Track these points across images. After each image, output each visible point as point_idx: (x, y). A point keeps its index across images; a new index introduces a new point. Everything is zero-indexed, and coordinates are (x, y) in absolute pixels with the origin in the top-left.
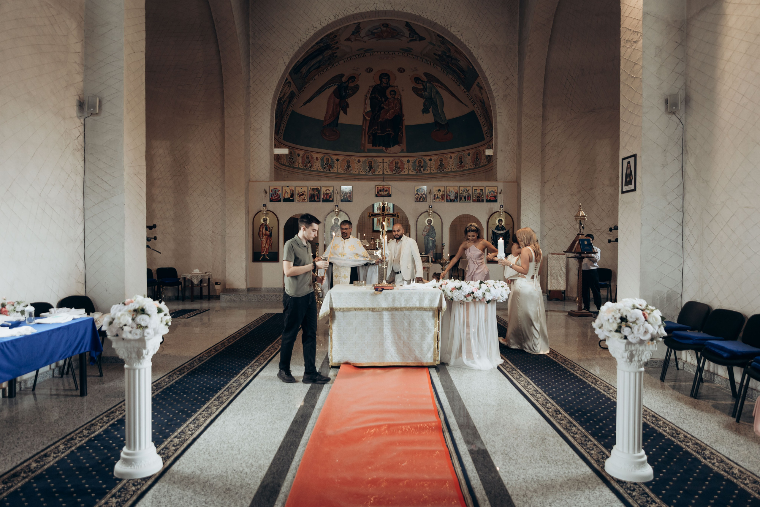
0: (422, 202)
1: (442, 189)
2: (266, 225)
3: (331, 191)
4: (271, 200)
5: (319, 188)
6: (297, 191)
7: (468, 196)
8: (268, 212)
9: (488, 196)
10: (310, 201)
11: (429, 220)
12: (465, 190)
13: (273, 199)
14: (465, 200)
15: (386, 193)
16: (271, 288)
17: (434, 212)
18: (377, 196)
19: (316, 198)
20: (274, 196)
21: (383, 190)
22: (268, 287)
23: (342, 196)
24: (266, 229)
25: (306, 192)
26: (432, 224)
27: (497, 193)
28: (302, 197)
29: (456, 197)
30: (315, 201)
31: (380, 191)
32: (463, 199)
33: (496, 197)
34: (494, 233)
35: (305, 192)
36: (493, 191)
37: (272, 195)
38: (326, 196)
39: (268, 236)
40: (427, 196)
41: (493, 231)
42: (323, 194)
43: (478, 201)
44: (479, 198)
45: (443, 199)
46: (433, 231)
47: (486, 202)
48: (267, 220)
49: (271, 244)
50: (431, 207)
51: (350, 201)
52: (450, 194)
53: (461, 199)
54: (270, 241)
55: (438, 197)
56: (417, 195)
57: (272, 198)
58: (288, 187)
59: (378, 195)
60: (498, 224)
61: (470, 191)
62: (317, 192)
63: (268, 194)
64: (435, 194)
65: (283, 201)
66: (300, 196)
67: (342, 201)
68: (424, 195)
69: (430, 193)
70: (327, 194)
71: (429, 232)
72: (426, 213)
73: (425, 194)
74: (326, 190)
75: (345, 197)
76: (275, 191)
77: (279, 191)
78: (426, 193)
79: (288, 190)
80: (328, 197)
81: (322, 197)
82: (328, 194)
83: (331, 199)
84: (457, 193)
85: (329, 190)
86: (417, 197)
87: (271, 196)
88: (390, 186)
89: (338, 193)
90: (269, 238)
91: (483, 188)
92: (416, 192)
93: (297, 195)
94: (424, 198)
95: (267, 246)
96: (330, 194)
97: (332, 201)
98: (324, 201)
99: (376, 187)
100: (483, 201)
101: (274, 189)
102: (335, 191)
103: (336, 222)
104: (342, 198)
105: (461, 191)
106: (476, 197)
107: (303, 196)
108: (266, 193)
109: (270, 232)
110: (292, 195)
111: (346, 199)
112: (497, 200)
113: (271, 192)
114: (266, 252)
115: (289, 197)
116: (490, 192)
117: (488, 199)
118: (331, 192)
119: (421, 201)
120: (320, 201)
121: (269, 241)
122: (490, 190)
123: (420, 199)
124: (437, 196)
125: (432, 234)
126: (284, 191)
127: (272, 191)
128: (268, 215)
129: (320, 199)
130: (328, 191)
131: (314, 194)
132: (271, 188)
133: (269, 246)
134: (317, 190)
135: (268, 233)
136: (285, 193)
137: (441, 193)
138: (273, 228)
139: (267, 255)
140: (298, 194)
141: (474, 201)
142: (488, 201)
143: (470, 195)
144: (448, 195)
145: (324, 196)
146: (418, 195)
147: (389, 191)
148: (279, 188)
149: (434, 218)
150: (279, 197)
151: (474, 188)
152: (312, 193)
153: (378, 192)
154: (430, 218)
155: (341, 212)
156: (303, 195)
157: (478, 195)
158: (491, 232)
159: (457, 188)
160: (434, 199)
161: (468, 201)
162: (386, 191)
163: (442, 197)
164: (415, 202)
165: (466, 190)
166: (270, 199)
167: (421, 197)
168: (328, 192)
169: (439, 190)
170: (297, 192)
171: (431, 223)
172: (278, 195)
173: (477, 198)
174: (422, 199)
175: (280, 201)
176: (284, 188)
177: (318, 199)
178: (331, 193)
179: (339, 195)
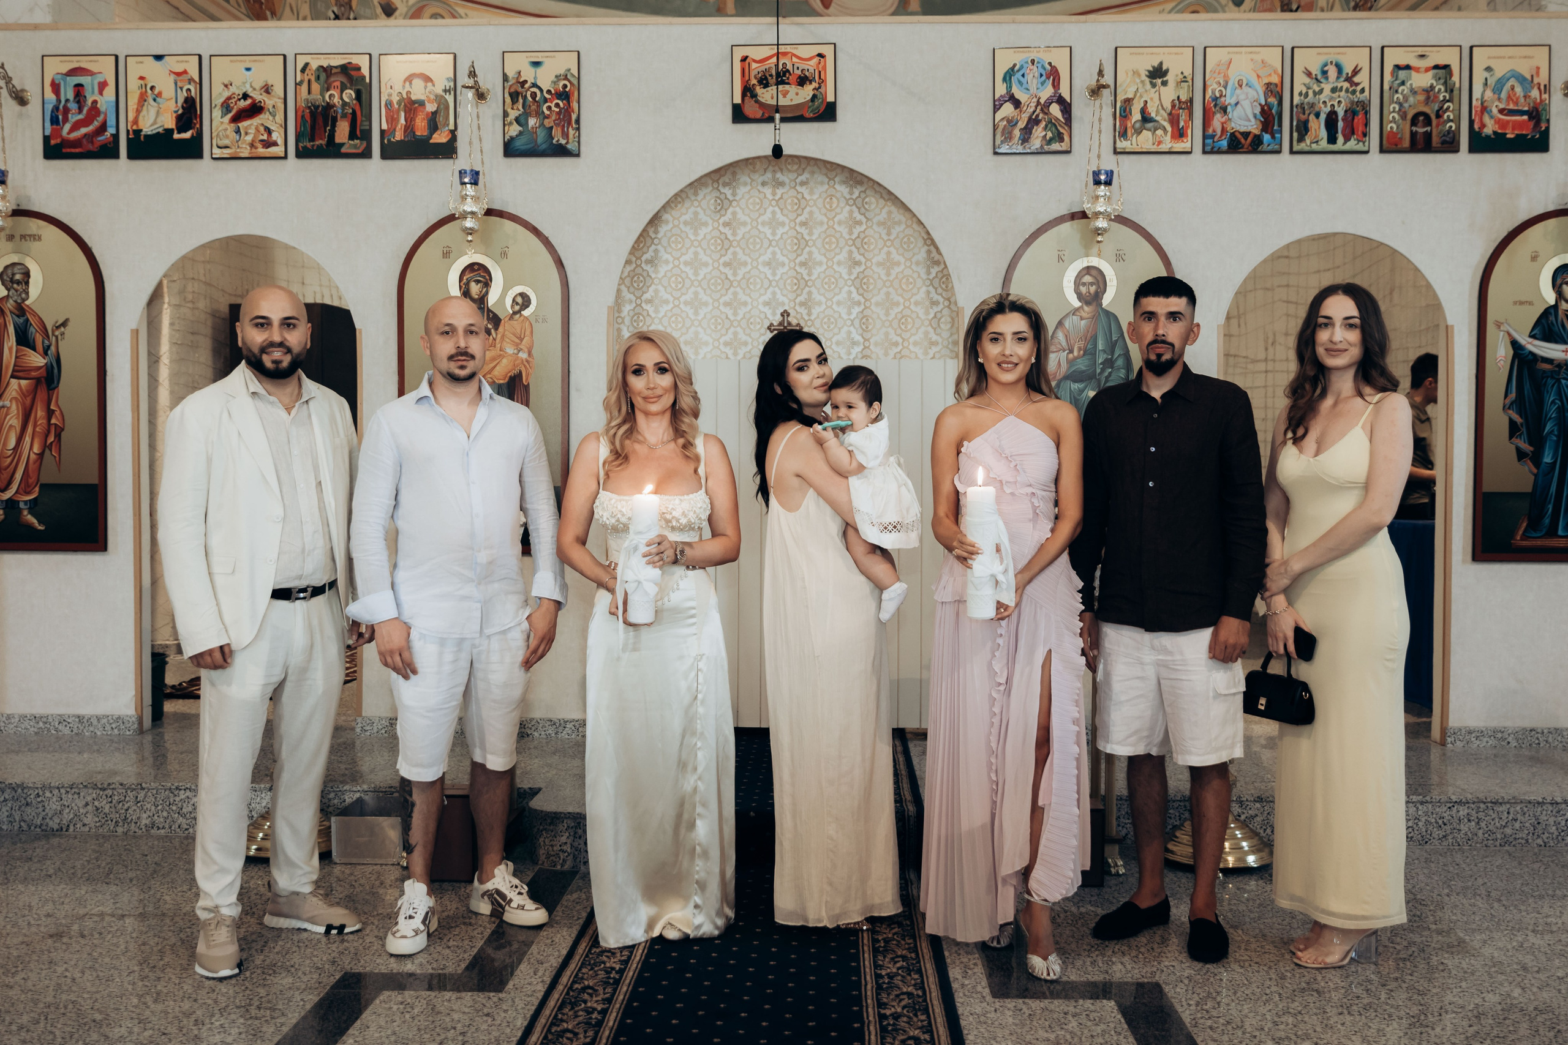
0: (1040, 152)
1: (1178, 64)
2: (21, 310)
3: (441, 83)
4: (54, 150)
5: (363, 62)
6: (218, 88)
7: (1351, 113)
8: (34, 226)
9: (1484, 109)
10: (301, 154)
11: (1088, 270)
12: (1332, 72)
13: (66, 143)
14: (1332, 140)
15: (796, 96)
16: (63, 720)
17: (1121, 220)
18: (739, 115)
19: (342, 130)
20: (74, 118)
21: (782, 77)
22: (39, 710)
23: (513, 114)
24: (24, 339)
25: (278, 90)
26: (1107, 300)
27: (1547, 89)
28: (250, 125)
29: (1269, 119)
30: (332, 151)
31: (764, 82)
32: (1318, 128)
33: (1537, 115)
34: (1522, 359)
35: (267, 89)
36: (1521, 79)
37: (57, 117)
38: (410, 120)
39: (38, 380)
40: (1076, 111)
41: (1515, 344)
42: (389, 104)
43: (1421, 144)
44: (1428, 121)
45: (1180, 134)
46: (1112, 346)
47: (1473, 149)
48: (27, 274)
49: (53, 437)
50: (1103, 179)
51: (562, 151)
52: (1229, 100)
53: (1303, 129)
54: (50, 413)
55: (1146, 119)
56: (1008, 109)
57: (56, 133)
58: (159, 58)
59: (750, 109)
60: (1551, 298)
61: (1362, 78)
62: (349, 94)
63: (34, 108)
64: (1128, 101)
65: (132, 156)
66: (236, 119)
67: (510, 150)
68: (1055, 110)
69: (1096, 91)
70: (412, 106)
71: (1090, 352)
72: (1067, 227)
73: (1061, 101)
74: (409, 79)
75: (532, 122)
76: (79, 87)
77: (103, 85)
78: (1064, 92)
79: (160, 77)
80: (421, 127)
81: (378, 123)
82: (422, 104)
83: (440, 138)
84: (1273, 90)
85: (427, 79)
86: (1012, 123)
87: (54, 121)
88: (828, 51)
89: (481, 96)
90: (42, 394)
91: (1450, 58)
92: (1001, 90)
93: (217, 113)
94: (1051, 124)
95: (32, 447)
96: (431, 108)
97: (448, 151)
98: (391, 152)
99: (739, 53)
100: (1450, 145)
101: (73, 72)
102: (464, 79)
103: (475, 289)
104: (514, 130)
105: (1300, 79)
106: (1404, 116)
107: (255, 121)
108: (21, 99)
109: (45, 353)
110: (189, 115)
111: (541, 135)
112: (1546, 134)
113: (50, 96)
114: (25, 488)
115: (170, 124)
116: (1498, 88)
117: (1489, 130)
118: (439, 90)
119: (1036, 143)
120: (366, 154)
121: (40, 413)
122: (1500, 71)
123: (1027, 132)
124: (1143, 111)
125: (1109, 363)
126: (134, 85)
127: (56, 88)
128: (35, 246)
129: (367, 136)
130: (418, 84)
131: (329, 106)
132: (55, 68)
133: (45, 447)
134: (348, 74)
135: (37, 360)
136: (143, 99)
137: (1168, 94)
138: (68, 330)
139: (33, 505)
140: (226, 107)
141: (1389, 146)
142: (1481, 144)
143: (1365, 107)
144: (1215, 107)
145: (392, 119)
146: (1017, 104)
147: (822, 81)
148: (105, 69)
149: (1119, 257)
150: (103, 128)
151: (1393, 58)
152: (316, 96)
153: (748, 91)
154: (1094, 261)
155: (508, 225)
156: (255, 110)
157: (1416, 103)
158: (1500, 354)
159: (1274, 58)
160: (1124, 134)
161: (1352, 144)
162: (802, 81)
163: (1173, 119)
164: (996, 153)
165: (1339, 68)
166: (46, 139)
167: (1033, 122)
168: (418, 91)
169: (1158, 73)
170: (220, 94)
171: (1097, 297)
172: (95, 110)
173: (1414, 121)
174: (1038, 132)
175: (109, 152)
176: (135, 69)
177: (352, 136)
178: (440, 100)
179: (494, 107)
